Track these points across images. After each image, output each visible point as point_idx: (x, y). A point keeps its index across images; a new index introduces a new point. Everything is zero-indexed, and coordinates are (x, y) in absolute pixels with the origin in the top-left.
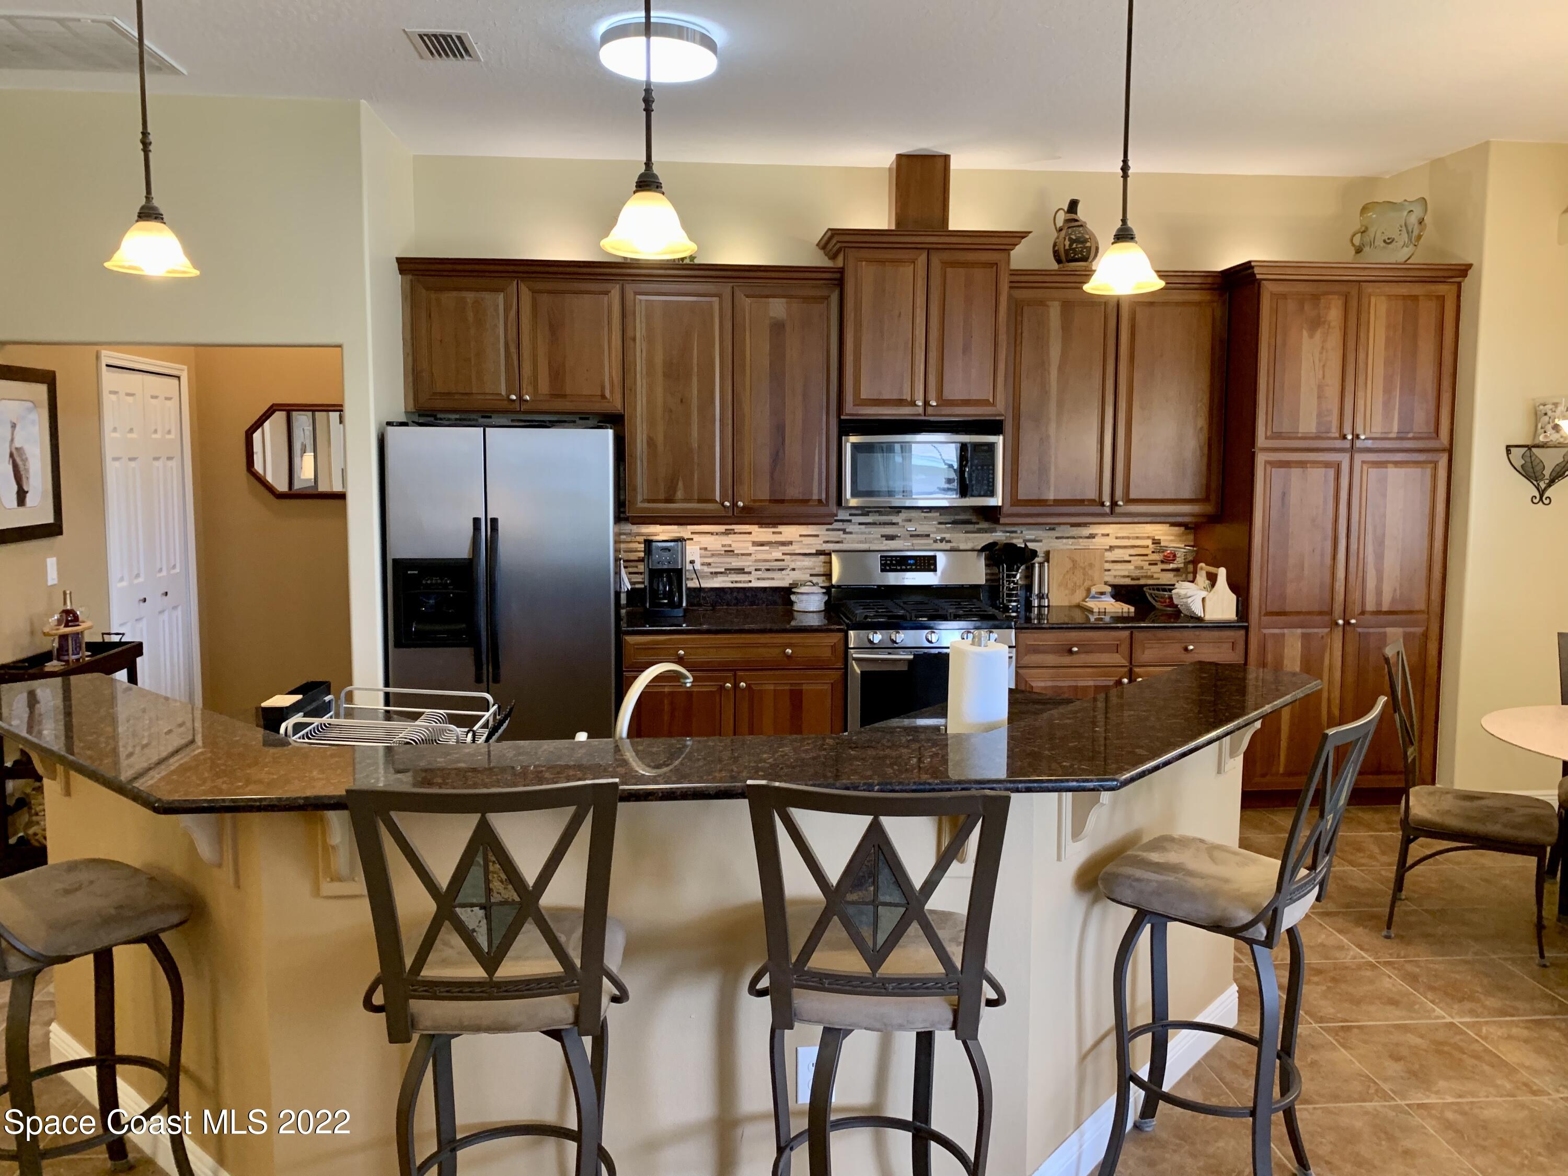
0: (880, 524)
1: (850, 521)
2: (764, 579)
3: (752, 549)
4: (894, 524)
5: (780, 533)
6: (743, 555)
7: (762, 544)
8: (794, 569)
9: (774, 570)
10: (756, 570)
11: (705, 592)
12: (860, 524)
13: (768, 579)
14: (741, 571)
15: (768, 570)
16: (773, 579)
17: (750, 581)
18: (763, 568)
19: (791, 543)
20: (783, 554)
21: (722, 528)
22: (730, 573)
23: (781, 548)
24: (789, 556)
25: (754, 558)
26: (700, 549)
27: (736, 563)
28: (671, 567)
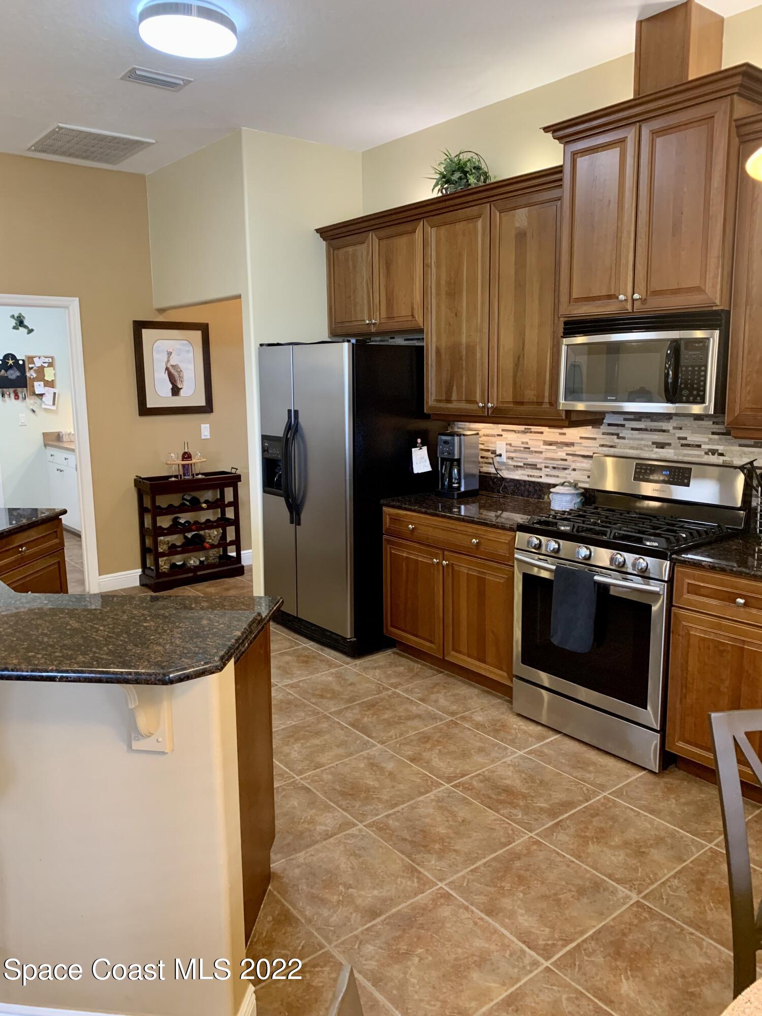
0: (651, 430)
1: (623, 426)
2: (551, 476)
3: (544, 448)
4: (664, 431)
5: (564, 434)
6: (536, 452)
7: (551, 444)
8: (574, 470)
9: (559, 468)
10: (545, 467)
11: (507, 482)
12: (633, 429)
13: (554, 476)
14: (534, 466)
15: (554, 468)
16: (558, 477)
17: (541, 477)
18: (551, 466)
19: (572, 444)
20: (567, 454)
21: (522, 428)
22: (527, 468)
23: (565, 448)
24: (571, 457)
25: (545, 456)
26: (507, 444)
27: (531, 459)
28: (450, 457)
